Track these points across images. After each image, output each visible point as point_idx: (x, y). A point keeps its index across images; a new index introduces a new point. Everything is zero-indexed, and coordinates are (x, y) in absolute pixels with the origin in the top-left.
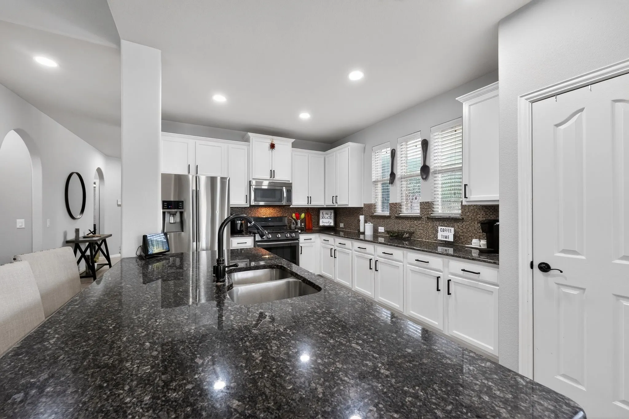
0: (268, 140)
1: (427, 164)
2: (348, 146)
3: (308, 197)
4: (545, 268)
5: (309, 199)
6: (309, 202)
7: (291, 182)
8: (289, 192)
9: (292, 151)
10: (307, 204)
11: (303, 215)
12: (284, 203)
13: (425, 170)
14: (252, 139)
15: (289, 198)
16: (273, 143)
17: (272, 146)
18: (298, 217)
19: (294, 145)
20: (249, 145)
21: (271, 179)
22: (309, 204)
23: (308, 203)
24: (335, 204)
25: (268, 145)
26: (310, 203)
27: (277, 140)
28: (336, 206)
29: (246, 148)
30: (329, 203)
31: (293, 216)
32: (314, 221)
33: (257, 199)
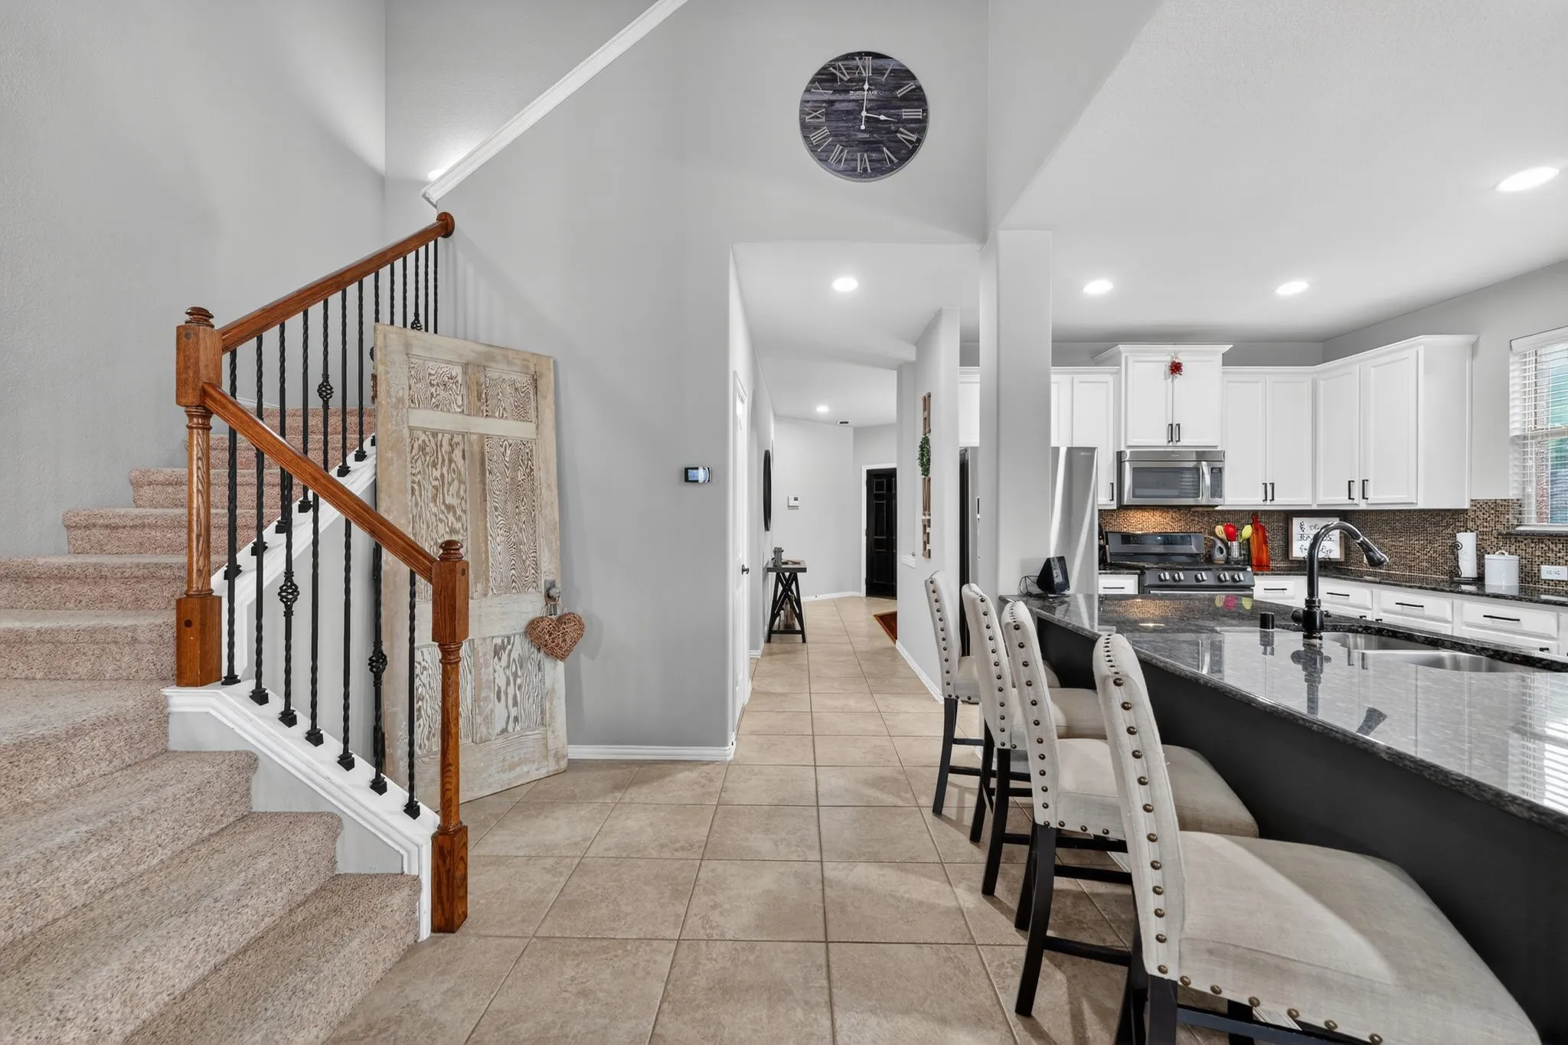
0: (1165, 354)
2: (1420, 344)
3: (1266, 485)
5: (1269, 489)
6: (1269, 497)
7: (1219, 449)
8: (1217, 473)
9: (1224, 373)
10: (1262, 503)
11: (1247, 531)
12: (1204, 500)
14: (1126, 358)
15: (1217, 489)
16: (1177, 361)
17: (1176, 368)
18: (1232, 536)
19: (1228, 360)
20: (1118, 373)
21: (1171, 444)
22: (1268, 502)
23: (1266, 500)
24: (1356, 501)
25: (1164, 368)
26: (1273, 499)
27: (1185, 354)
29: (1110, 379)
30: (1338, 499)
31: (1219, 530)
32: (1276, 542)
33: (1139, 492)
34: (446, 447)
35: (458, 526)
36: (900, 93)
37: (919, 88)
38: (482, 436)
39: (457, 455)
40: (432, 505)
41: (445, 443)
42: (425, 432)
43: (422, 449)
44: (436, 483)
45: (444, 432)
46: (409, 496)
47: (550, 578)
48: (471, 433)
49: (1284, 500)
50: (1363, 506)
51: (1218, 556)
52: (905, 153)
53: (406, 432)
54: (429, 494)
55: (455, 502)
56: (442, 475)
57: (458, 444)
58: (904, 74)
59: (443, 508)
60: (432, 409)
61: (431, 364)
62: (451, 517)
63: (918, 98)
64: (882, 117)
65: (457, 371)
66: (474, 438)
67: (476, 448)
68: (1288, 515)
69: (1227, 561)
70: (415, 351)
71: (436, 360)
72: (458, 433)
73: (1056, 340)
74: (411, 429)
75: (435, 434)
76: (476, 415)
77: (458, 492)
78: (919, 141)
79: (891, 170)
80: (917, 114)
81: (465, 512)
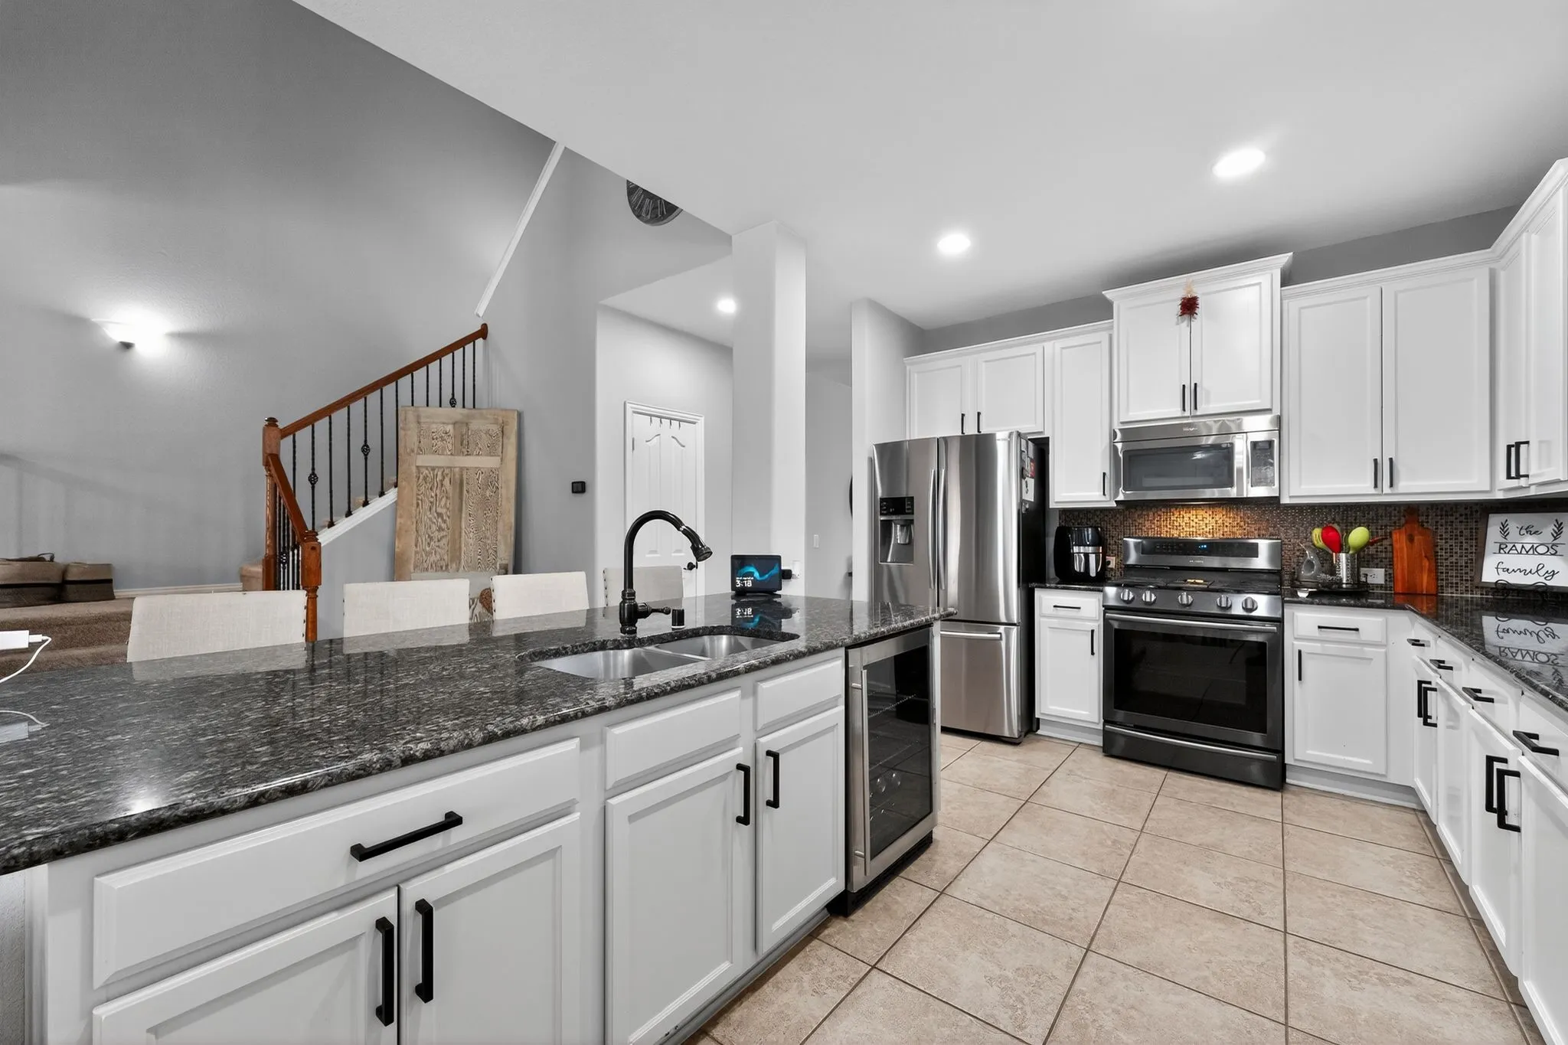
0: (1176, 288)
3: (1376, 463)
5: (1385, 469)
6: (1386, 483)
9: (1284, 296)
10: (1373, 491)
11: (1359, 536)
17: (1189, 306)
21: (1184, 413)
22: (1384, 491)
23: (1380, 487)
25: (1172, 310)
26: (1393, 487)
29: (1101, 337)
34: (439, 477)
35: (444, 526)
38: (462, 469)
39: (447, 481)
40: (428, 513)
41: (440, 473)
42: (427, 469)
43: (425, 478)
44: (432, 500)
45: (439, 468)
46: (414, 508)
47: (504, 562)
48: (455, 467)
53: (414, 469)
54: (426, 506)
55: (443, 511)
56: (436, 495)
57: (447, 475)
59: (436, 515)
60: (433, 454)
61: (434, 426)
62: (440, 520)
65: (449, 428)
66: (457, 470)
67: (457, 476)
70: (422, 420)
71: (436, 423)
72: (448, 467)
74: (417, 467)
75: (433, 469)
76: (458, 455)
77: (446, 504)
81: (449, 517)
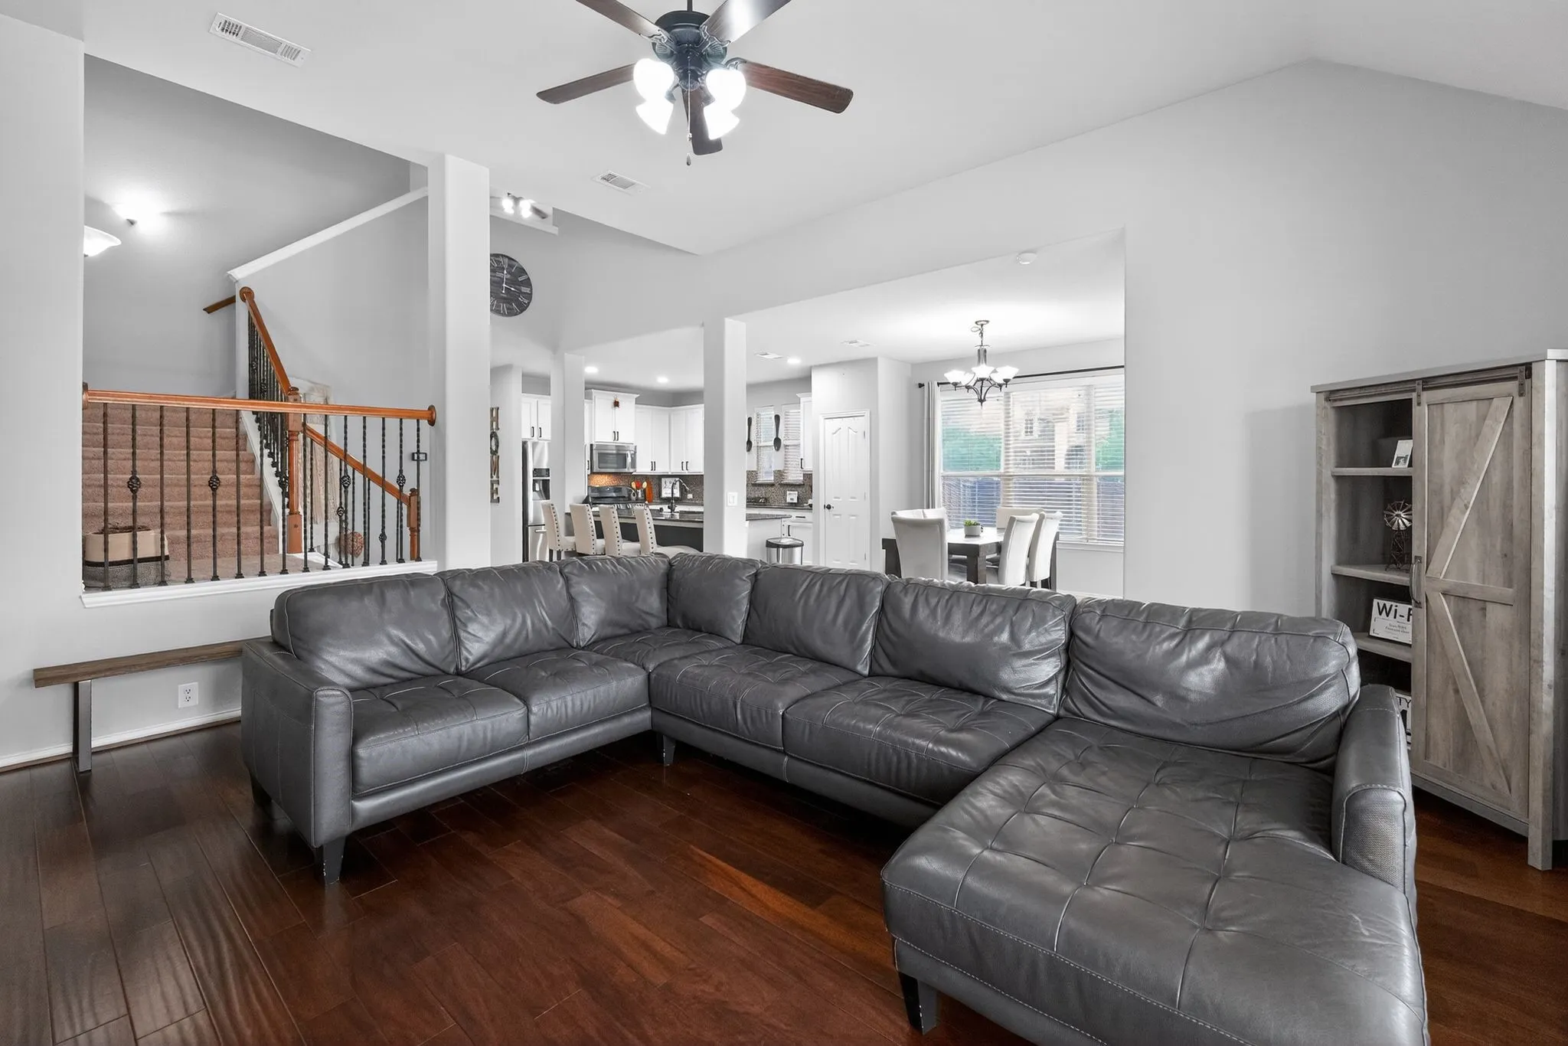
0: (611, 396)
1: (780, 437)
3: (653, 463)
4: (829, 507)
5: (653, 465)
7: (633, 445)
8: (634, 457)
9: (636, 408)
11: (645, 485)
12: (628, 470)
13: (777, 442)
14: (595, 397)
15: (633, 465)
16: (617, 400)
17: (616, 404)
18: (638, 487)
19: (638, 402)
20: (595, 405)
24: (684, 471)
27: (621, 397)
28: (687, 474)
30: (678, 470)
31: (634, 485)
32: (655, 490)
33: (601, 465)
36: (520, 279)
37: (529, 278)
49: (659, 471)
50: (686, 473)
51: (634, 498)
52: (523, 308)
58: (522, 271)
63: (528, 283)
64: (513, 289)
68: (660, 477)
69: (637, 499)
73: (586, 383)
78: (529, 303)
79: (516, 315)
80: (528, 290)
